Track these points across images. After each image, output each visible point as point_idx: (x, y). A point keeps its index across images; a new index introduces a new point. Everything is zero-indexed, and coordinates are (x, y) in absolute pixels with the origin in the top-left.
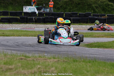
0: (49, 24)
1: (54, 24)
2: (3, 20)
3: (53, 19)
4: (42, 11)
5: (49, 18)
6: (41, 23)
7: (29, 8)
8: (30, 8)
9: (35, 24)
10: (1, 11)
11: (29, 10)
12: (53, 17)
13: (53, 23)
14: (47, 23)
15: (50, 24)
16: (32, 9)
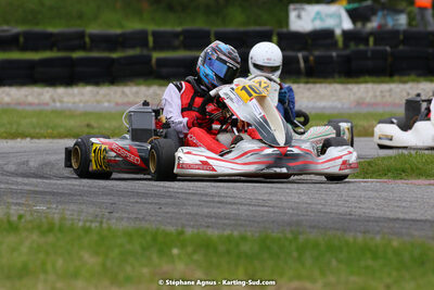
0: (366, 82)
1: (393, 82)
2: (165, 71)
3: (390, 60)
4: (373, 25)
5: (369, 54)
6: (333, 77)
7: (313, 15)
8: (318, 13)
9: (307, 83)
10: (179, 29)
11: (313, 20)
12: (388, 49)
13: (387, 79)
14: (362, 79)
15: (374, 82)
16: (331, 16)
